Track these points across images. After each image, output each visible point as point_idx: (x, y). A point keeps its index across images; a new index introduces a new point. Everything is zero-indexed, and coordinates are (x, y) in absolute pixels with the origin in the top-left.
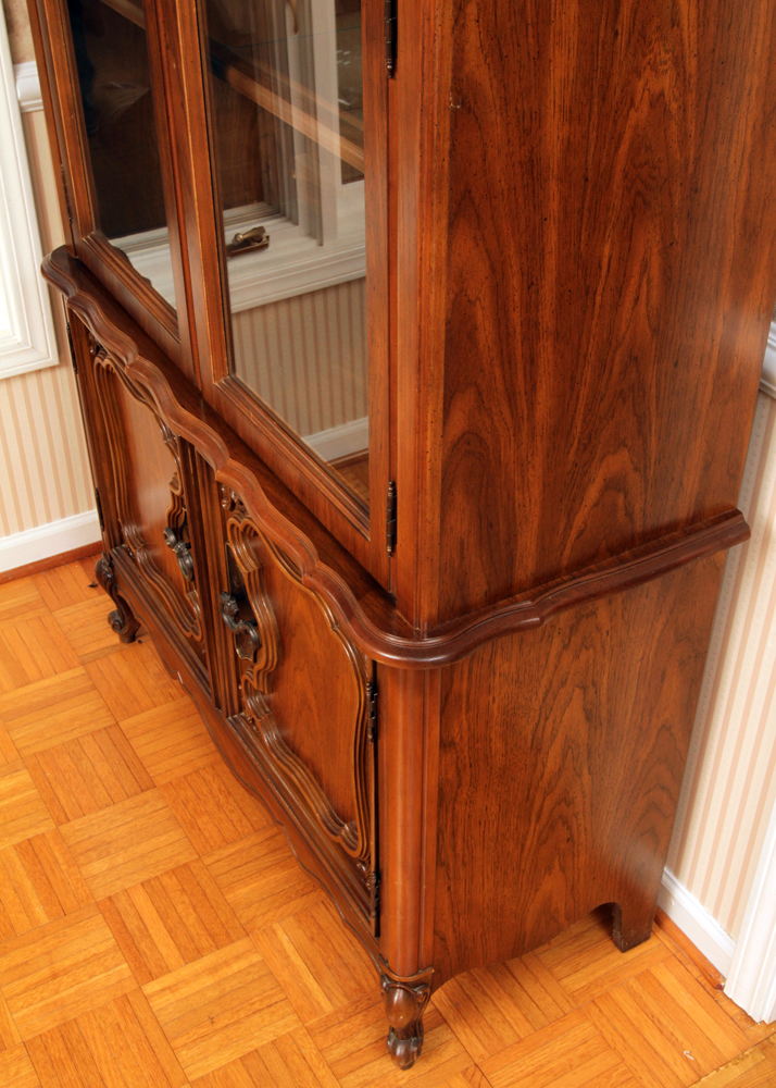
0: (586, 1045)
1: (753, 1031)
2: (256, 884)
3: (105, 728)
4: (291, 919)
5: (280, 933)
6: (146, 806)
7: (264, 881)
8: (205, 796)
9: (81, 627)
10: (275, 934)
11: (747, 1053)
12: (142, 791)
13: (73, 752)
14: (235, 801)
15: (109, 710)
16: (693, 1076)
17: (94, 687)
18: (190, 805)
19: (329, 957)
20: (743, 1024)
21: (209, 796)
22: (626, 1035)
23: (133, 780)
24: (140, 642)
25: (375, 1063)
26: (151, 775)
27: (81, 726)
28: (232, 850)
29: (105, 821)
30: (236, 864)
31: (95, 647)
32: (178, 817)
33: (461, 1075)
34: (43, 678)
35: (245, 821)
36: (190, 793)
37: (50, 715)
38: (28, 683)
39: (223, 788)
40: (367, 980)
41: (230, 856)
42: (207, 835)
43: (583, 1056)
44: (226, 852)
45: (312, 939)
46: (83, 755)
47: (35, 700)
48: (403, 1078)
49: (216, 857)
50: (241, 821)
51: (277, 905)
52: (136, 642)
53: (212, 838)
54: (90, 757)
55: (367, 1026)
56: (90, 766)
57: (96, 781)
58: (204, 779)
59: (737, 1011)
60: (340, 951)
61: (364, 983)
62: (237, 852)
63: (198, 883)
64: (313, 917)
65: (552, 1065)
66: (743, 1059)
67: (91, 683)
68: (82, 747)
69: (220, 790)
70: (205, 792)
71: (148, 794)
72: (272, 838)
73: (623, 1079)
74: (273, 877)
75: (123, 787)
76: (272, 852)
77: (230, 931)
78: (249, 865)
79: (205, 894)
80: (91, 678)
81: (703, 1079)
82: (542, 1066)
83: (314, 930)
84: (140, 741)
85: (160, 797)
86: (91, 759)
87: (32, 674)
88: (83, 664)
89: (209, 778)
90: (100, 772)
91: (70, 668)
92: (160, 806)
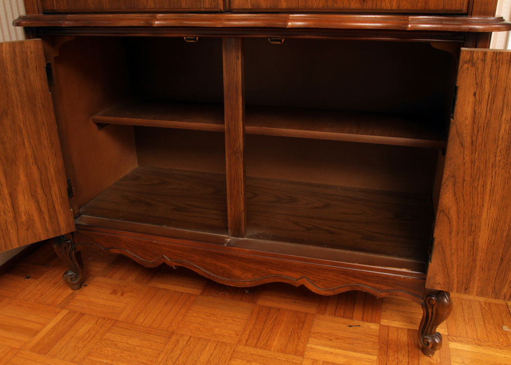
0: (463, 305)
2: (277, 338)
3: (112, 325)
4: (310, 339)
5: (314, 346)
6: (180, 342)
7: (279, 334)
8: (204, 322)
9: (42, 296)
10: (314, 349)
12: (169, 338)
13: (107, 344)
14: (221, 316)
15: (104, 318)
17: (83, 314)
18: (202, 329)
19: (346, 341)
21: (206, 321)
23: (158, 336)
24: (84, 285)
25: (421, 361)
26: (165, 329)
27: (97, 332)
28: (247, 332)
29: (167, 361)
30: (257, 336)
32: (202, 337)
33: (449, 342)
34: (45, 325)
35: (237, 320)
36: (195, 325)
37: (73, 337)
38: (38, 332)
39: (208, 314)
41: (249, 335)
42: (226, 334)
43: (468, 308)
44: (246, 335)
45: (331, 340)
46: (115, 343)
47: (53, 335)
48: (437, 359)
49: (244, 340)
50: (235, 321)
51: (297, 339)
53: (230, 334)
54: (120, 341)
55: (398, 352)
56: (125, 344)
57: (138, 348)
58: (193, 316)
60: (347, 336)
61: (372, 339)
62: (250, 332)
63: (252, 354)
67: (78, 314)
68: (109, 340)
69: (208, 316)
70: (202, 321)
71: (174, 338)
72: (257, 318)
74: (280, 330)
75: (156, 342)
76: (265, 322)
77: (294, 361)
78: (263, 333)
79: (260, 356)
80: (75, 312)
83: (325, 336)
84: (140, 319)
85: (182, 335)
86: (122, 341)
87: (36, 327)
88: (62, 308)
89: (195, 315)
90: (135, 344)
91: (57, 313)
92: (187, 338)
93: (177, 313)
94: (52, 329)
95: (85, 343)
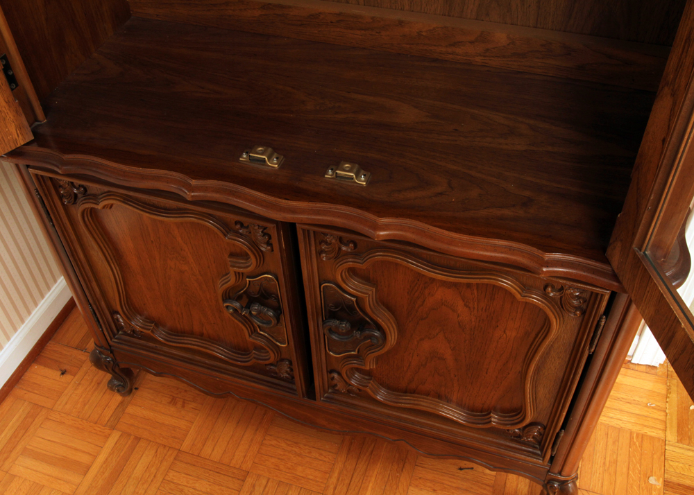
0: (609, 436)
1: (660, 371)
2: (371, 485)
3: (175, 459)
4: (411, 488)
6: (257, 488)
7: (373, 479)
8: (284, 455)
9: (85, 405)
11: (668, 384)
12: (243, 481)
13: (171, 489)
14: (305, 445)
15: (165, 446)
16: (663, 413)
17: (138, 439)
18: (282, 467)
20: (653, 371)
21: (286, 453)
22: (619, 416)
23: (230, 479)
24: (136, 389)
26: (237, 466)
27: (158, 470)
28: (336, 475)
30: (347, 482)
31: (108, 413)
32: (283, 480)
34: (95, 457)
35: (324, 453)
36: (273, 460)
37: (130, 477)
38: (88, 468)
39: (289, 443)
40: (485, 489)
41: (338, 479)
42: (312, 477)
43: (614, 443)
44: (334, 480)
45: (434, 490)
46: (181, 487)
47: (107, 474)
49: (332, 486)
50: (321, 454)
51: (395, 487)
52: (134, 390)
53: (316, 477)
54: (185, 484)
56: (192, 490)
58: (271, 445)
59: (644, 367)
60: (455, 485)
62: (340, 474)
64: (420, 478)
65: (608, 459)
66: (670, 389)
67: (132, 437)
68: (173, 483)
69: (289, 445)
70: (282, 453)
71: (249, 480)
72: (349, 450)
73: (640, 440)
74: (375, 473)
75: (229, 488)
76: (358, 459)
78: (354, 476)
80: (129, 435)
81: (667, 411)
82: (604, 463)
83: (429, 484)
84: (207, 451)
85: (259, 476)
86: (189, 485)
87: (85, 459)
88: (113, 428)
89: (274, 442)
90: (204, 490)
91: (107, 437)
92: (264, 482)
93: (252, 440)
94: (105, 462)
95: (145, 486)
